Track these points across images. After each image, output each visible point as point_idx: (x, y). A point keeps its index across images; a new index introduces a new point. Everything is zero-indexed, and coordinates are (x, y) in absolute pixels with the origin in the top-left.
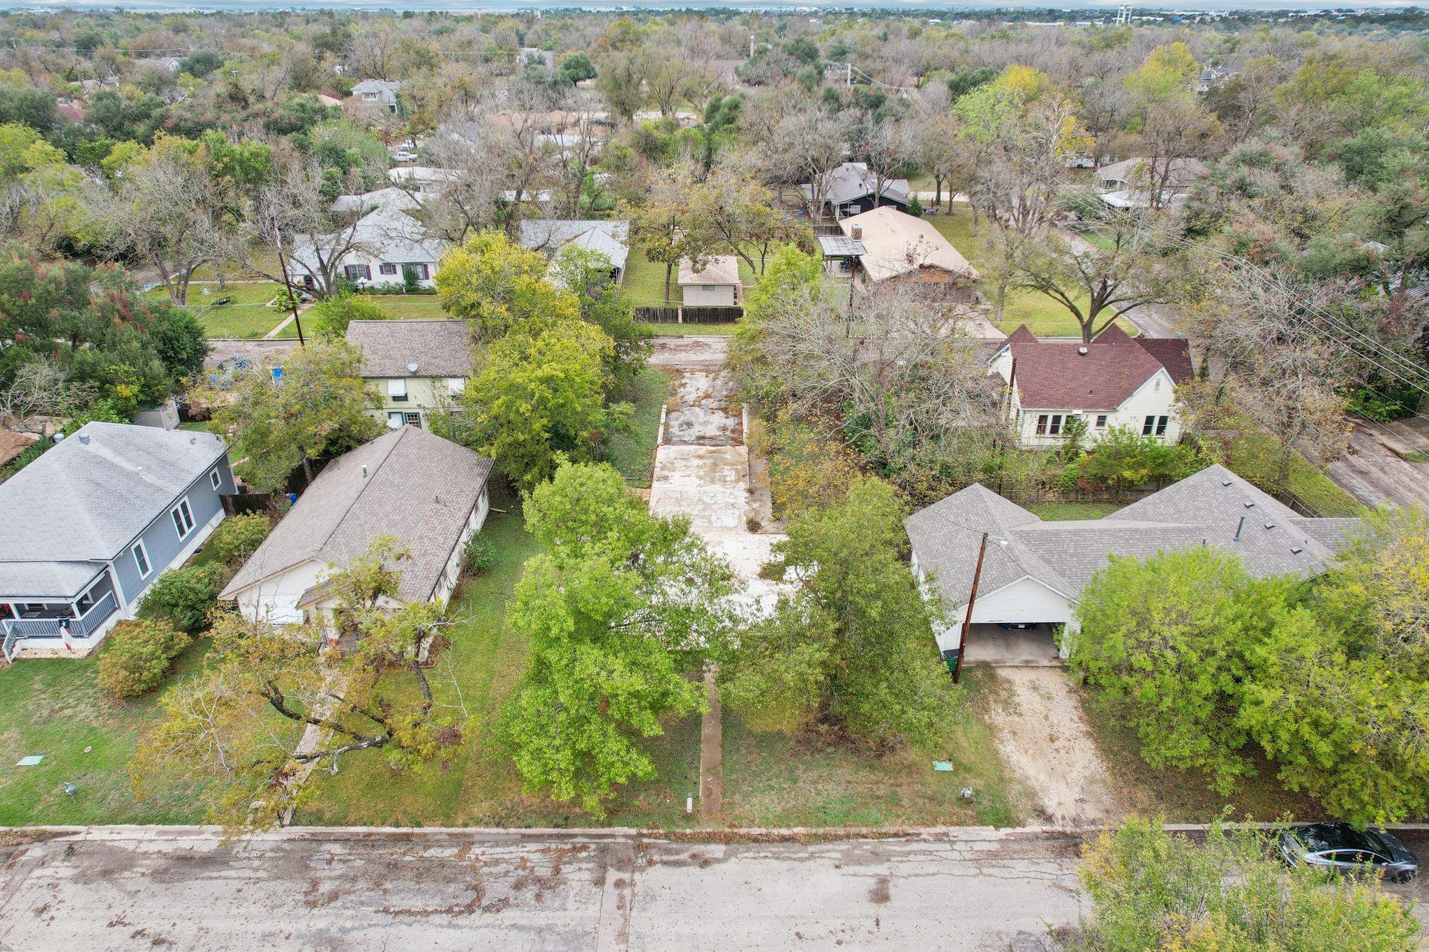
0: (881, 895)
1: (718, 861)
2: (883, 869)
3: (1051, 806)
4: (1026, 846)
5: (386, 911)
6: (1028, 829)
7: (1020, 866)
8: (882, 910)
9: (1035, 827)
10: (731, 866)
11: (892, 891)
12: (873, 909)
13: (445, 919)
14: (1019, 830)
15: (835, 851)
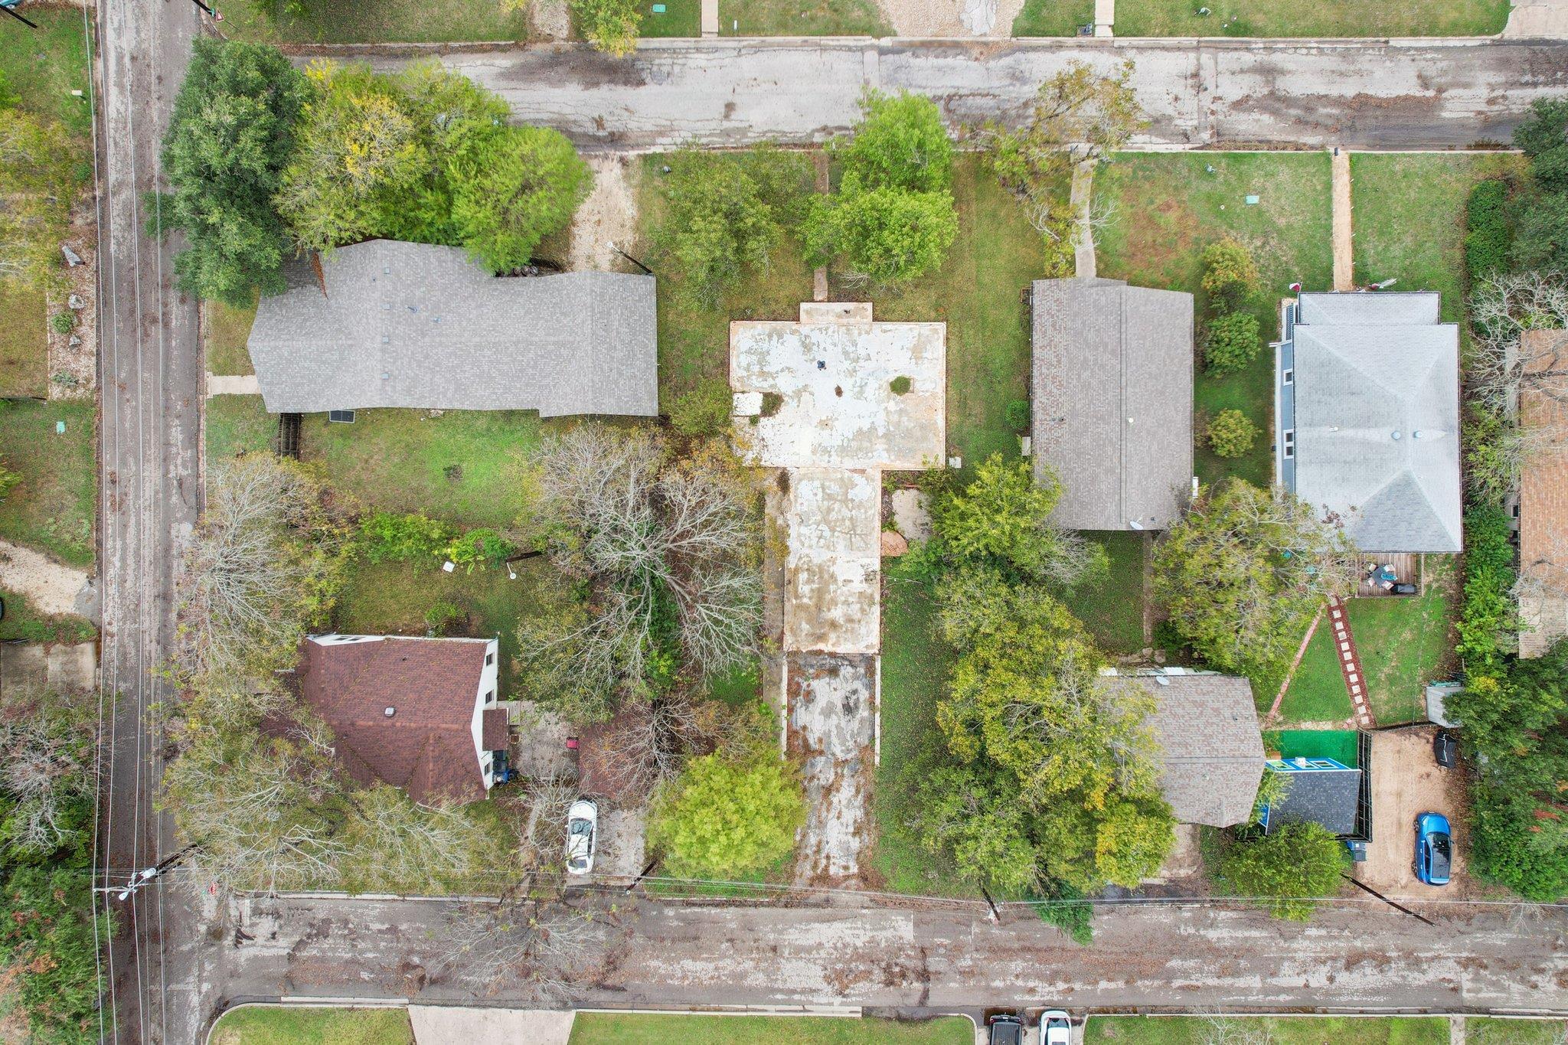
0: (730, 107)
1: (817, 130)
2: (726, 124)
3: (617, 170)
4: (640, 141)
5: (994, 96)
6: (636, 152)
7: (648, 126)
8: (730, 98)
9: (631, 154)
10: (811, 127)
11: (723, 110)
12: (736, 99)
13: (962, 92)
14: (642, 152)
15: (751, 138)
